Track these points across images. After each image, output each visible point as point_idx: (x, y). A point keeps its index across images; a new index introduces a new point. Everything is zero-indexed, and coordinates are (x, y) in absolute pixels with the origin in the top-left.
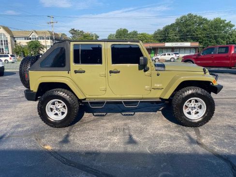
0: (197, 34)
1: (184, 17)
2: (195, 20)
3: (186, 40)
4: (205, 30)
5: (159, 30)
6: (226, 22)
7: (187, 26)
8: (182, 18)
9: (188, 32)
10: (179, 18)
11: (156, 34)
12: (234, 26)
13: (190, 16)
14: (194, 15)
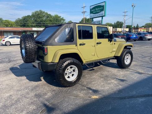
0: (47, 24)
1: (37, 12)
2: (44, 14)
3: (40, 27)
4: (51, 21)
5: (19, 18)
6: (61, 18)
7: (40, 17)
8: (36, 12)
9: (41, 21)
10: (34, 12)
11: (17, 21)
12: (65, 20)
13: (41, 12)
14: (43, 11)
